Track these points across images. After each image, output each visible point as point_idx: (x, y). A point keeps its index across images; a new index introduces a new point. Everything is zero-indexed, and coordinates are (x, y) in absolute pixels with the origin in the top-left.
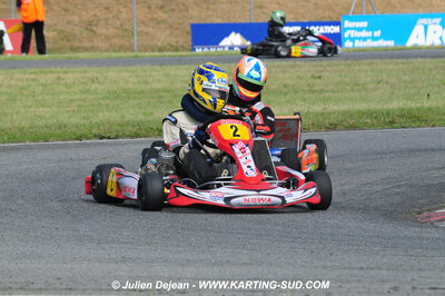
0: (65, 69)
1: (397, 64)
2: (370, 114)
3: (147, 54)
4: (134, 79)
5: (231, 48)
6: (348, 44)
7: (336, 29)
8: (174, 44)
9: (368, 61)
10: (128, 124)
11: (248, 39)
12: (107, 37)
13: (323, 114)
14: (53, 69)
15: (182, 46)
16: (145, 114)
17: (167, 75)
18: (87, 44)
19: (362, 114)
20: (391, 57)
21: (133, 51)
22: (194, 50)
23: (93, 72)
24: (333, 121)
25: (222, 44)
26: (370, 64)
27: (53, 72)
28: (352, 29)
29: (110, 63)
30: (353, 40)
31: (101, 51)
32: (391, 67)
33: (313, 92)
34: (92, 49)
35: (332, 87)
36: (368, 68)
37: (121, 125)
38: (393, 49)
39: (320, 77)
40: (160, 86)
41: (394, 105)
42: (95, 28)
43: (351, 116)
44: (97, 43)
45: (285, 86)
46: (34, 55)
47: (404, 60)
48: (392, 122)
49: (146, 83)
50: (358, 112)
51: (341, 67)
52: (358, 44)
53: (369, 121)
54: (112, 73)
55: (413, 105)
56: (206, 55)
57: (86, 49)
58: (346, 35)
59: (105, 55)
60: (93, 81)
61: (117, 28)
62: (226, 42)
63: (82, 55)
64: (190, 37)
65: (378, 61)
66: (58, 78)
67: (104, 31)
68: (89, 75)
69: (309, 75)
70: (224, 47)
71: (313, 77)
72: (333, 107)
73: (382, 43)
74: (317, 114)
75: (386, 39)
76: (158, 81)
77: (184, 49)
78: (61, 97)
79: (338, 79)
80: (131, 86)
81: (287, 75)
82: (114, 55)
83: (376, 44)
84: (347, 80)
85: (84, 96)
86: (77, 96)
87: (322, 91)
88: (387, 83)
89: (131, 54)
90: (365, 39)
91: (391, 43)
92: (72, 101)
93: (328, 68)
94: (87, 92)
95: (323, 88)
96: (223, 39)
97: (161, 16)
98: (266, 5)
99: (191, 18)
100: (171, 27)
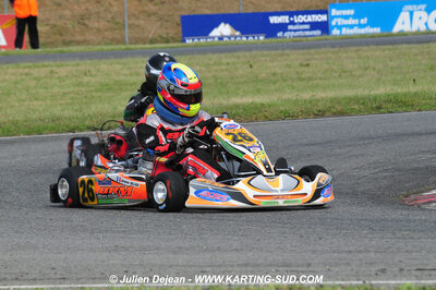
0: (58, 63)
1: (384, 50)
2: (357, 100)
3: (138, 46)
5: (221, 38)
6: (335, 32)
7: (324, 18)
8: (164, 36)
9: (355, 48)
11: (237, 29)
12: (99, 30)
13: (310, 102)
14: (46, 63)
15: (173, 38)
18: (79, 38)
19: (350, 100)
20: (377, 44)
21: (124, 43)
22: (184, 41)
23: (86, 65)
24: (321, 107)
25: (212, 34)
26: (357, 51)
27: (47, 66)
28: (339, 17)
29: (102, 56)
30: (340, 27)
31: (93, 45)
32: (378, 53)
33: (301, 79)
34: (84, 42)
35: (319, 75)
38: (380, 36)
39: (308, 65)
41: (381, 91)
42: (87, 22)
43: (339, 103)
44: (89, 36)
45: (274, 74)
46: (27, 50)
47: (390, 47)
48: (379, 108)
50: (345, 98)
51: (329, 55)
52: (345, 31)
53: (356, 107)
54: (104, 66)
55: (399, 90)
56: (196, 46)
57: (79, 43)
58: (333, 23)
59: (97, 48)
60: (85, 74)
61: (109, 22)
62: (216, 32)
63: (74, 49)
64: (180, 29)
65: (366, 48)
66: (52, 72)
67: (96, 25)
68: (82, 68)
69: (297, 63)
70: (213, 38)
71: (301, 65)
72: (320, 94)
73: (369, 30)
74: (305, 101)
75: (373, 26)
77: (175, 41)
78: (56, 90)
79: (326, 66)
80: (123, 78)
81: (275, 64)
82: (105, 48)
83: (362, 31)
84: (335, 68)
85: (77, 89)
86: (71, 89)
87: (310, 79)
88: (374, 69)
89: (123, 47)
90: (351, 27)
91: (377, 30)
92: (65, 93)
93: (316, 56)
94: (80, 84)
95: (311, 75)
96: (213, 29)
97: (152, 9)
99: (181, 10)
100: (161, 19)
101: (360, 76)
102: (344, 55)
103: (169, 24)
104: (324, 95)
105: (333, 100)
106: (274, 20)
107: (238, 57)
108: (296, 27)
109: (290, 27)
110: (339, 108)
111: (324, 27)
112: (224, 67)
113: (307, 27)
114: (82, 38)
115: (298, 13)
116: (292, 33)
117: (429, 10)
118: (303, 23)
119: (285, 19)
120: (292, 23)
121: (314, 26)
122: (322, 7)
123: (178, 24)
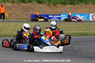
1: (75, 24)
6: (62, 19)
7: (60, 16)
8: (27, 18)
15: (29, 19)
26: (70, 23)
32: (74, 24)
34: (11, 19)
35: (64, 28)
36: (69, 24)
39: (61, 26)
42: (11, 15)
51: (64, 24)
58: (62, 17)
59: (15, 20)
61: (16, 15)
66: (9, 25)
67: (13, 15)
68: (15, 24)
71: (59, 26)
78: (11, 28)
82: (17, 20)
88: (74, 27)
89: (20, 20)
93: (62, 24)
94: (15, 27)
95: (62, 28)
97: (24, 13)
98: (45, 11)
99: (31, 13)
100: (26, 15)
102: (67, 24)
103: (28, 16)
104: (70, 32)
105: (72, 33)
106: (50, 16)
107: (46, 23)
108: (54, 18)
109: (53, 18)
110: (74, 35)
111: (60, 18)
112: (44, 25)
114: (10, 18)
115: (55, 15)
116: (53, 19)
117: (81, 16)
118: (56, 17)
119: (52, 16)
120: (53, 17)
121: (58, 18)
122: (59, 14)
123: (30, 16)
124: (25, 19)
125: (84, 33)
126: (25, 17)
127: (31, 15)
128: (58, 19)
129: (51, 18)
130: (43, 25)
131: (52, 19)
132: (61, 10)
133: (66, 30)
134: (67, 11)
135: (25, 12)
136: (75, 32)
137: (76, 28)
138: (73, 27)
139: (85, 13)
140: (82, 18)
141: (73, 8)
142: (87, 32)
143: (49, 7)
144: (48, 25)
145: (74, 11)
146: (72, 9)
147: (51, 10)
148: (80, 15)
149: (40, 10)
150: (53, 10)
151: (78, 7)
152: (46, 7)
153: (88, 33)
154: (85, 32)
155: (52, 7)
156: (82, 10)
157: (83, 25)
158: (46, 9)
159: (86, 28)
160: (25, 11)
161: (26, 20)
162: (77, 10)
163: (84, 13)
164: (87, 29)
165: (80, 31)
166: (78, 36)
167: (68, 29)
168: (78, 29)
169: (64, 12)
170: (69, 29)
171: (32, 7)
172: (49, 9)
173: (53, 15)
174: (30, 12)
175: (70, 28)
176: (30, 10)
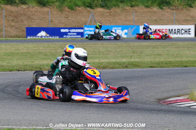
1: (112, 44)
2: (117, 63)
4: (13, 49)
5: (42, 37)
7: (82, 31)
8: (18, 35)
10: (27, 65)
11: (48, 34)
13: (100, 63)
15: (21, 36)
16: (31, 62)
17: (25, 47)
19: (114, 63)
21: (3, 37)
22: (27, 37)
25: (38, 35)
26: (102, 44)
28: (87, 30)
32: (110, 45)
36: (101, 46)
37: (24, 66)
40: (24, 51)
41: (124, 60)
43: (110, 64)
49: (19, 50)
51: (92, 45)
53: (118, 66)
56: (34, 39)
58: (86, 33)
62: (39, 34)
72: (102, 61)
74: (98, 63)
76: (23, 49)
79: (92, 50)
88: (111, 52)
96: (38, 33)
97: (13, 24)
98: (54, 21)
99: (25, 25)
100: (17, 28)
101: (108, 54)
102: (97, 46)
103: (20, 30)
105: (108, 63)
106: (62, 31)
108: (71, 34)
109: (69, 34)
110: (112, 66)
111: (82, 34)
112: (52, 48)
113: (75, 34)
115: (72, 28)
116: (70, 36)
117: (122, 30)
118: (74, 32)
119: (67, 30)
120: (70, 32)
121: (78, 34)
122: (80, 27)
123: (23, 31)
124: (14, 37)
125: (132, 62)
126: (13, 32)
127: (25, 29)
128: (80, 36)
129: (66, 34)
130: (50, 47)
131: (67, 36)
132: (83, 19)
133: (95, 56)
134: (96, 21)
135: (15, 23)
136: (114, 60)
137: (114, 53)
138: (108, 51)
139: (130, 23)
140: (126, 34)
141: (107, 14)
142: (137, 60)
143: (60, 13)
144: (60, 47)
145: (110, 21)
146: (106, 16)
147: (66, 19)
148: (120, 28)
149: (44, 18)
150: (70, 19)
151: (116, 12)
152: (55, 12)
153: (139, 62)
154: (132, 60)
155: (66, 13)
156: (125, 19)
157: (127, 48)
158: (55, 16)
159: (134, 52)
160: (13, 21)
161: (16, 37)
162: (116, 18)
163: (128, 23)
164: (136, 54)
165: (124, 58)
166: (120, 68)
167: (99, 54)
168: (119, 55)
169: (90, 21)
170: (102, 55)
171: (28, 13)
172: (61, 16)
173: (69, 29)
174: (23, 22)
175: (103, 52)
176: (24, 18)
